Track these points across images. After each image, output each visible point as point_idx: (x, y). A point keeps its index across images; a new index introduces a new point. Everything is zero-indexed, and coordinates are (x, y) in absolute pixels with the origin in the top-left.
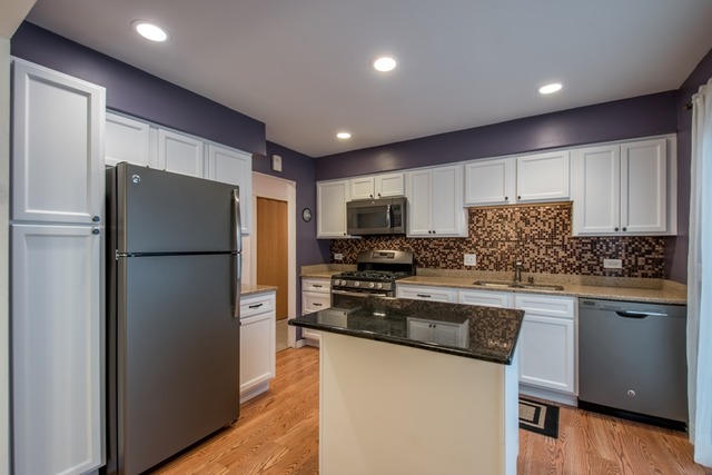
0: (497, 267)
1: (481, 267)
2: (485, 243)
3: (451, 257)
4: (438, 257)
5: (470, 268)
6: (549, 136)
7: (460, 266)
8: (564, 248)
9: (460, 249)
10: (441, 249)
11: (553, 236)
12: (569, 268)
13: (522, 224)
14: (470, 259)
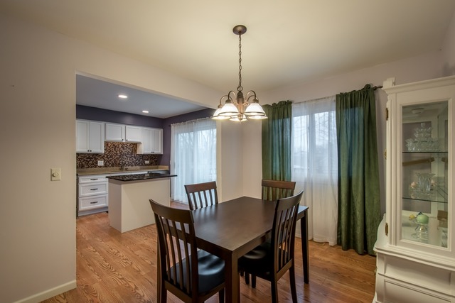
0: (113, 166)
1: (106, 166)
2: (107, 156)
3: (91, 162)
4: (84, 163)
5: (101, 167)
6: (129, 119)
7: (96, 167)
8: (135, 157)
9: (95, 159)
10: (85, 159)
11: (132, 153)
12: (136, 164)
13: (122, 149)
14: (101, 163)
